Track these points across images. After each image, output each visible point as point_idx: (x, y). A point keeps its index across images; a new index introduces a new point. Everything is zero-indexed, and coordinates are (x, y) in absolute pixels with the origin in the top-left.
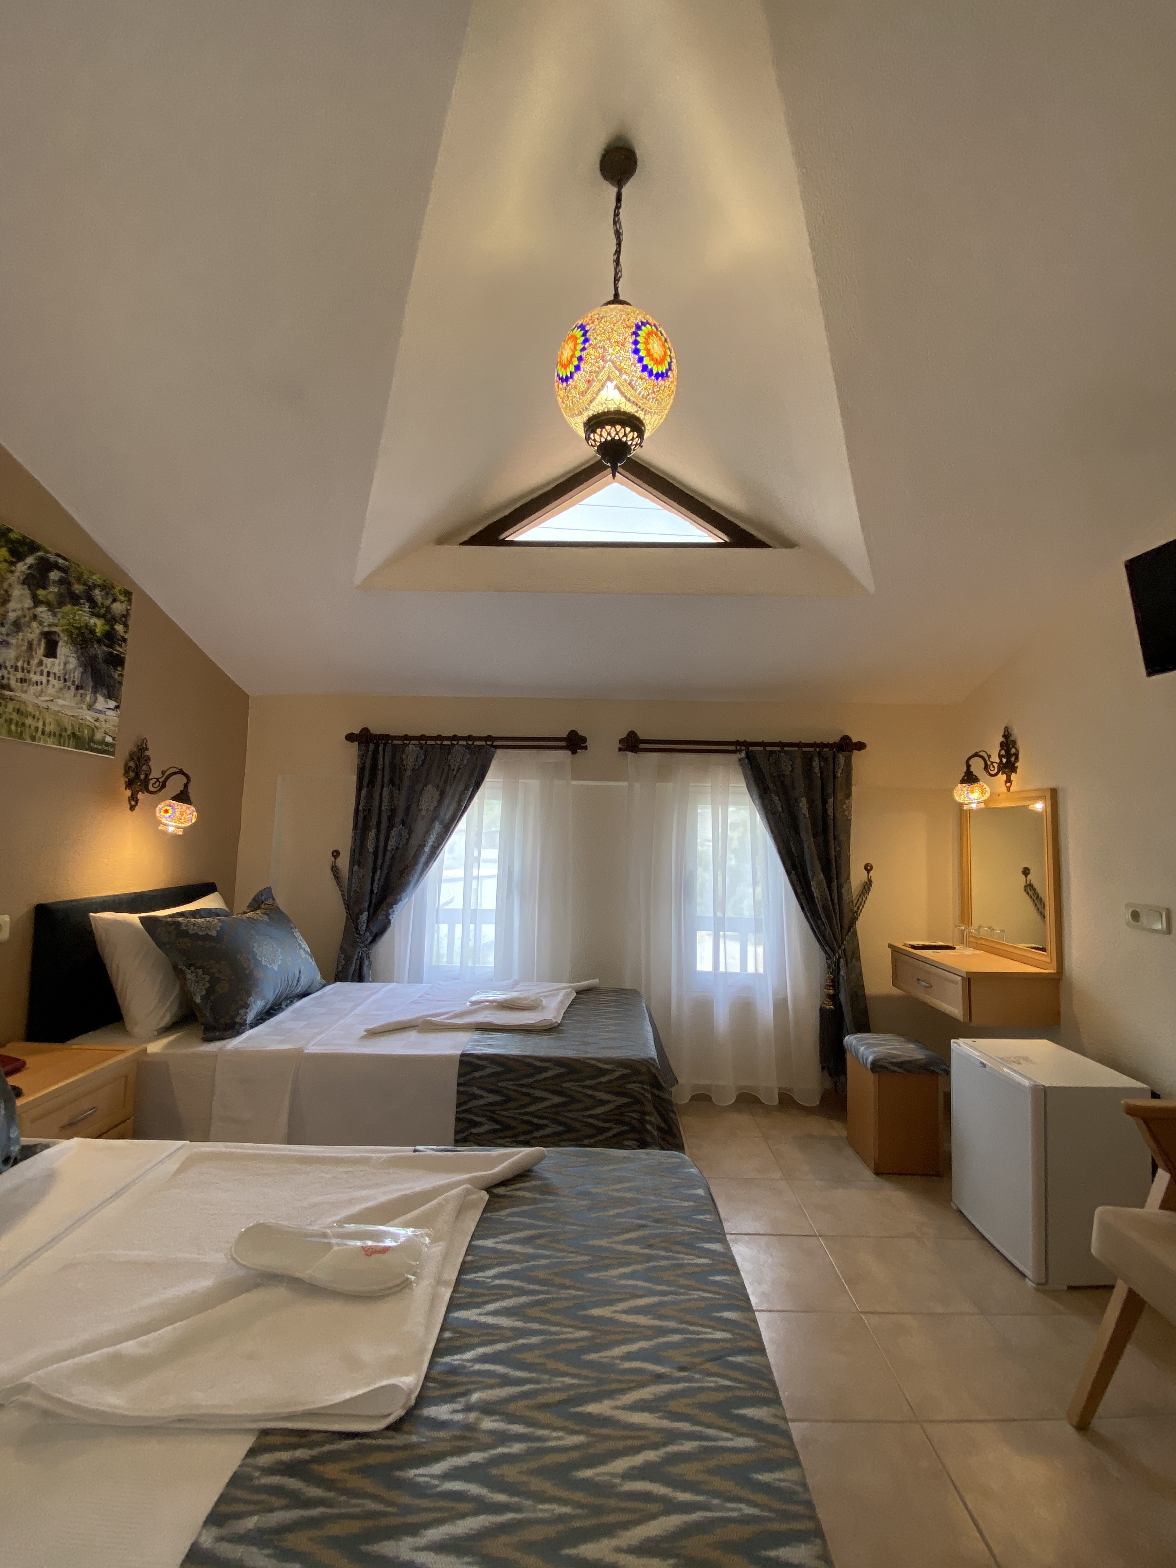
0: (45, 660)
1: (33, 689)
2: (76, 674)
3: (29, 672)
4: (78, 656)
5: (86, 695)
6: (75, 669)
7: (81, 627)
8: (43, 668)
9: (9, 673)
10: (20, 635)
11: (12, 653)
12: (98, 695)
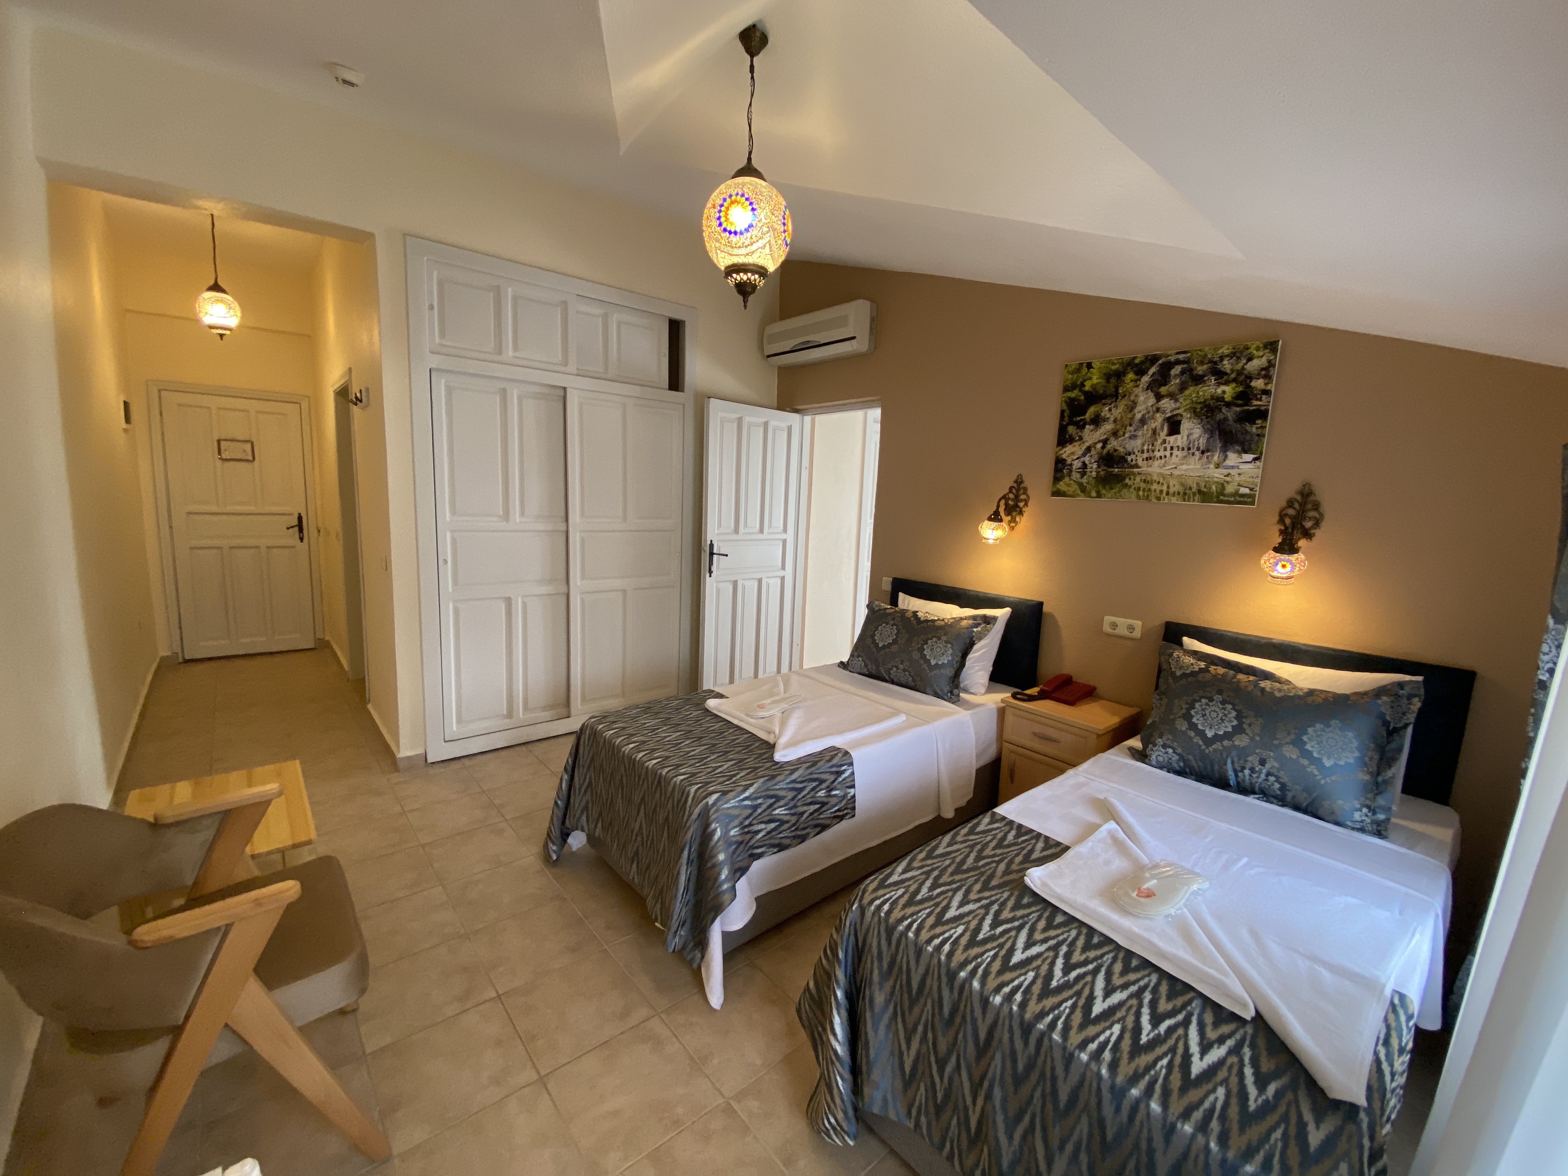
0: (1168, 438)
1: (1157, 463)
2: (1201, 441)
3: (1153, 451)
4: (1203, 426)
5: (1213, 456)
6: (1200, 437)
7: (1206, 400)
8: (1166, 445)
9: (1137, 456)
10: (1145, 427)
11: (1138, 442)
12: (1228, 453)
